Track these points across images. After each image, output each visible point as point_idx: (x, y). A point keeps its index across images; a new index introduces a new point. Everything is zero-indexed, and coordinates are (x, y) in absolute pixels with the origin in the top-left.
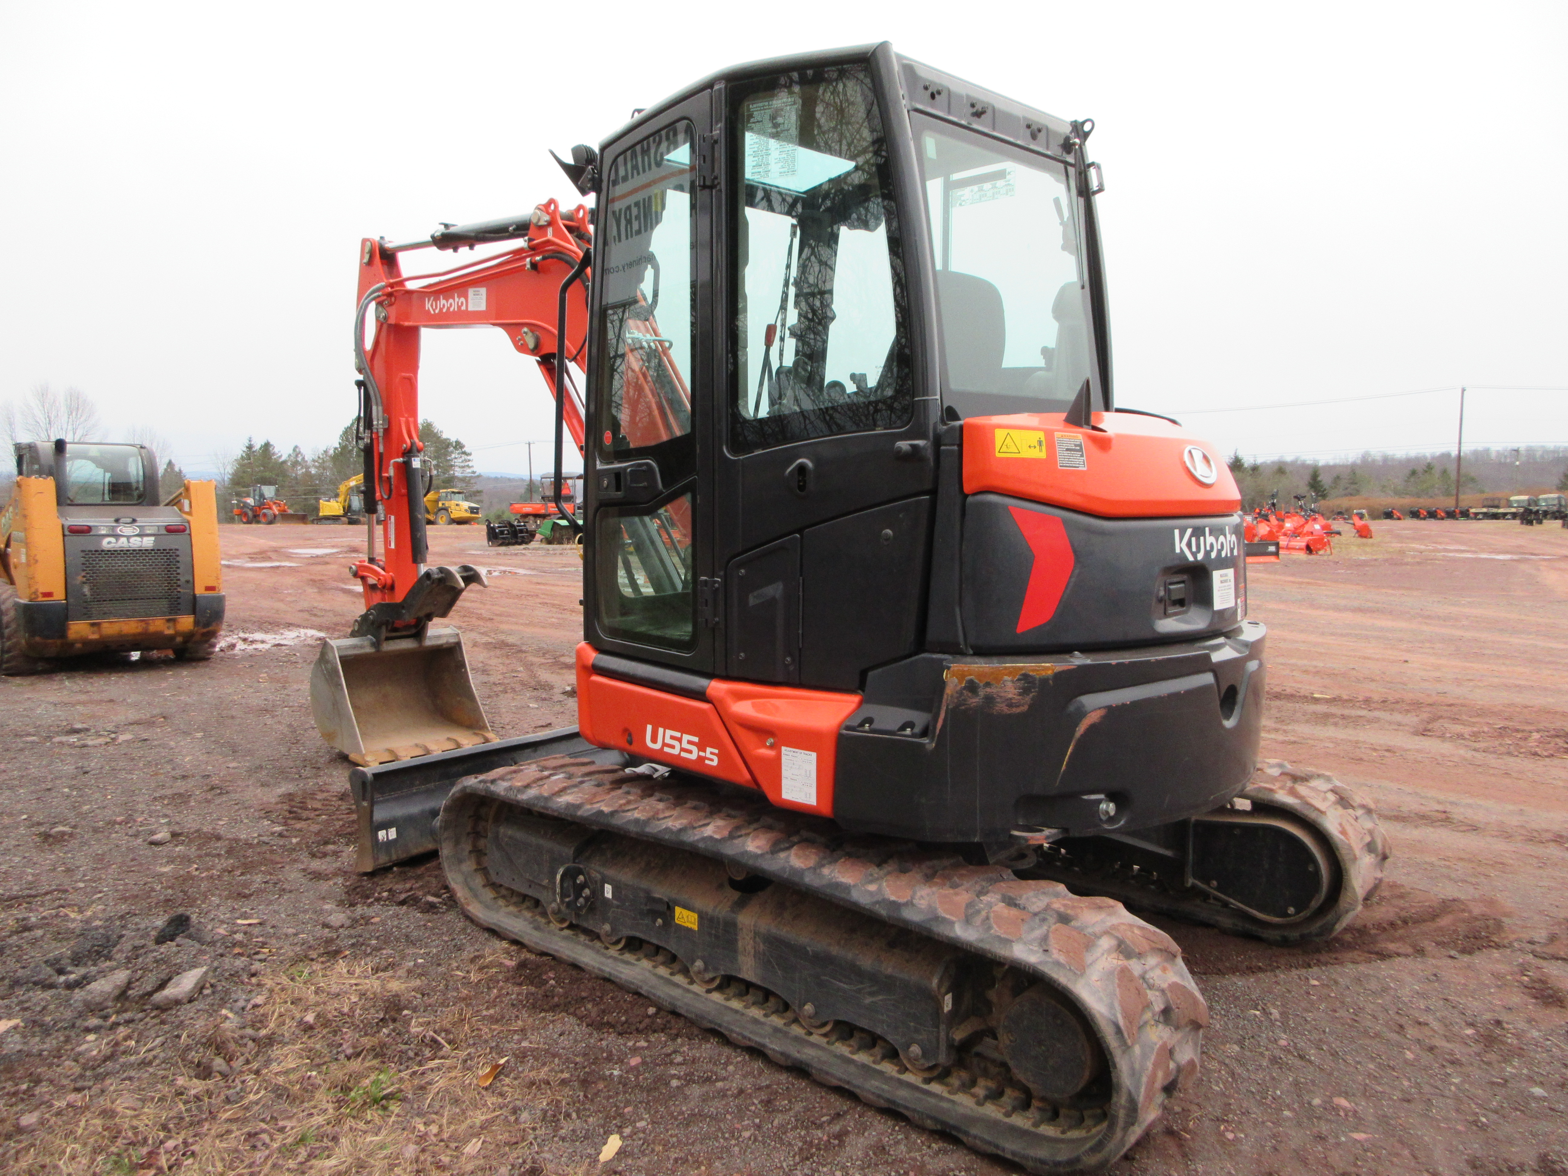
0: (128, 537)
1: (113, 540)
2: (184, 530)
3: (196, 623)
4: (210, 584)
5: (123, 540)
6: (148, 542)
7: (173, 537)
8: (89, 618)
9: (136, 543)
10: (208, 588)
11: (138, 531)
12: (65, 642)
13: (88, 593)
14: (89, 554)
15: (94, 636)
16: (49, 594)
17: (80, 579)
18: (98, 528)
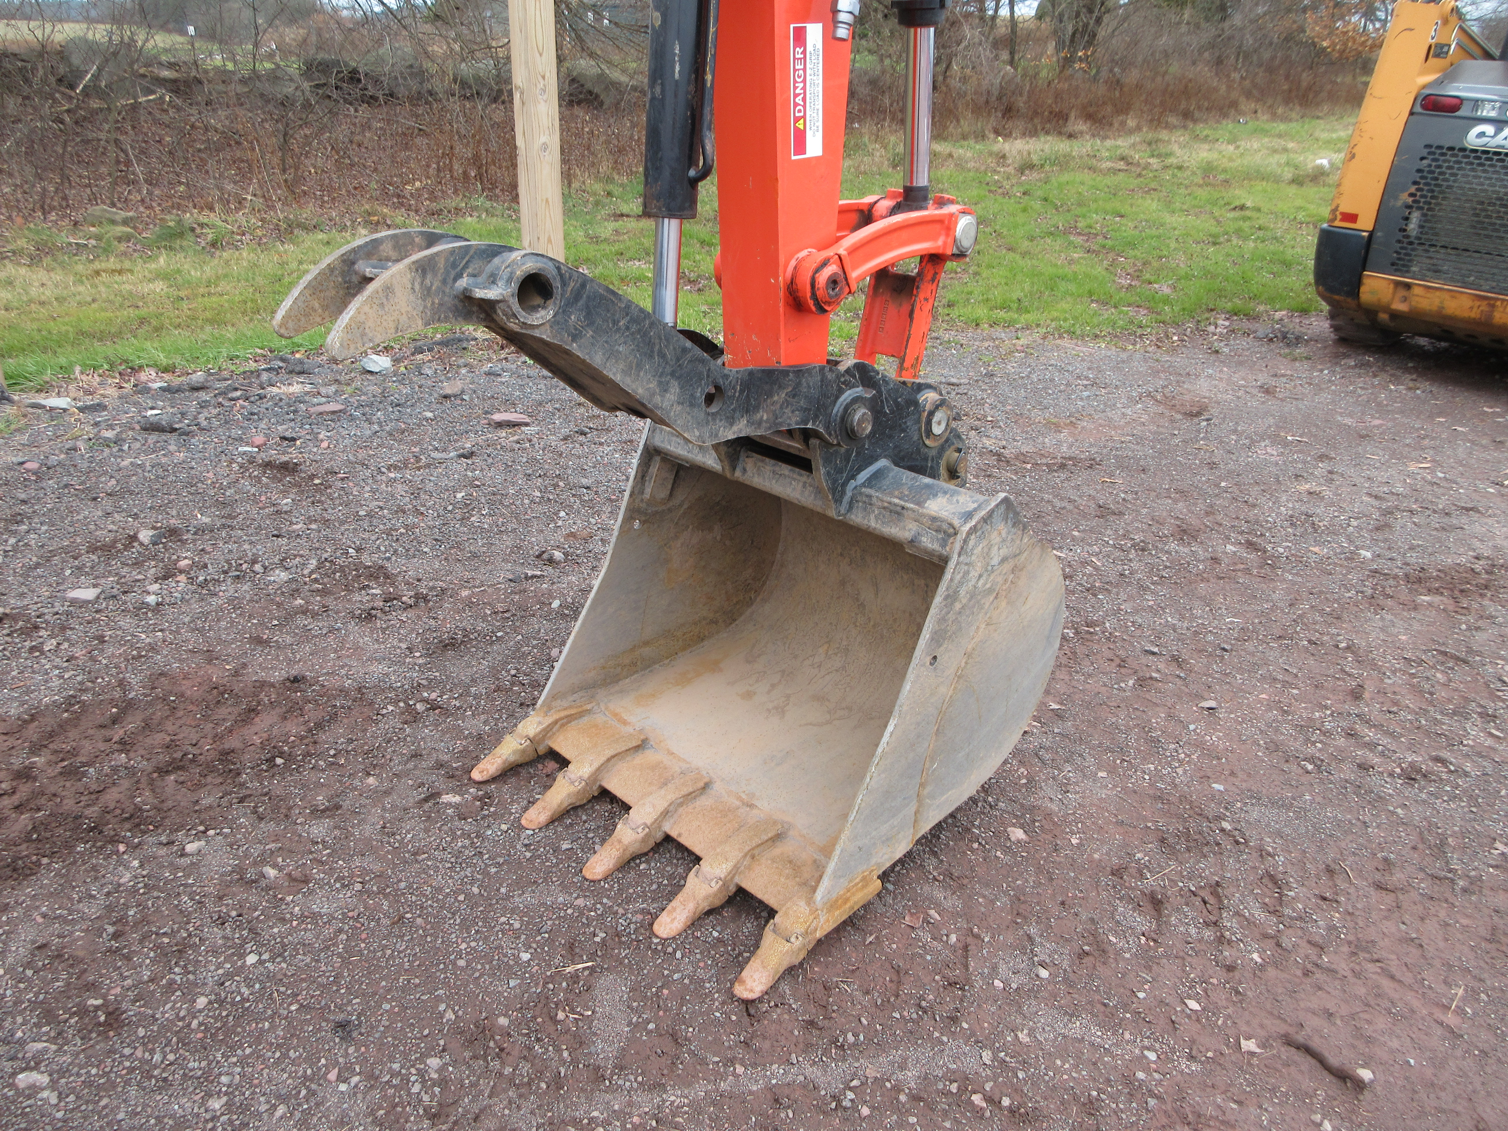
1: (1489, 129)
8: (1398, 271)
12: (1359, 305)
13: (1413, 226)
14: (1435, 151)
15: (1400, 306)
16: (1352, 218)
17: (1405, 198)
18: (1476, 102)
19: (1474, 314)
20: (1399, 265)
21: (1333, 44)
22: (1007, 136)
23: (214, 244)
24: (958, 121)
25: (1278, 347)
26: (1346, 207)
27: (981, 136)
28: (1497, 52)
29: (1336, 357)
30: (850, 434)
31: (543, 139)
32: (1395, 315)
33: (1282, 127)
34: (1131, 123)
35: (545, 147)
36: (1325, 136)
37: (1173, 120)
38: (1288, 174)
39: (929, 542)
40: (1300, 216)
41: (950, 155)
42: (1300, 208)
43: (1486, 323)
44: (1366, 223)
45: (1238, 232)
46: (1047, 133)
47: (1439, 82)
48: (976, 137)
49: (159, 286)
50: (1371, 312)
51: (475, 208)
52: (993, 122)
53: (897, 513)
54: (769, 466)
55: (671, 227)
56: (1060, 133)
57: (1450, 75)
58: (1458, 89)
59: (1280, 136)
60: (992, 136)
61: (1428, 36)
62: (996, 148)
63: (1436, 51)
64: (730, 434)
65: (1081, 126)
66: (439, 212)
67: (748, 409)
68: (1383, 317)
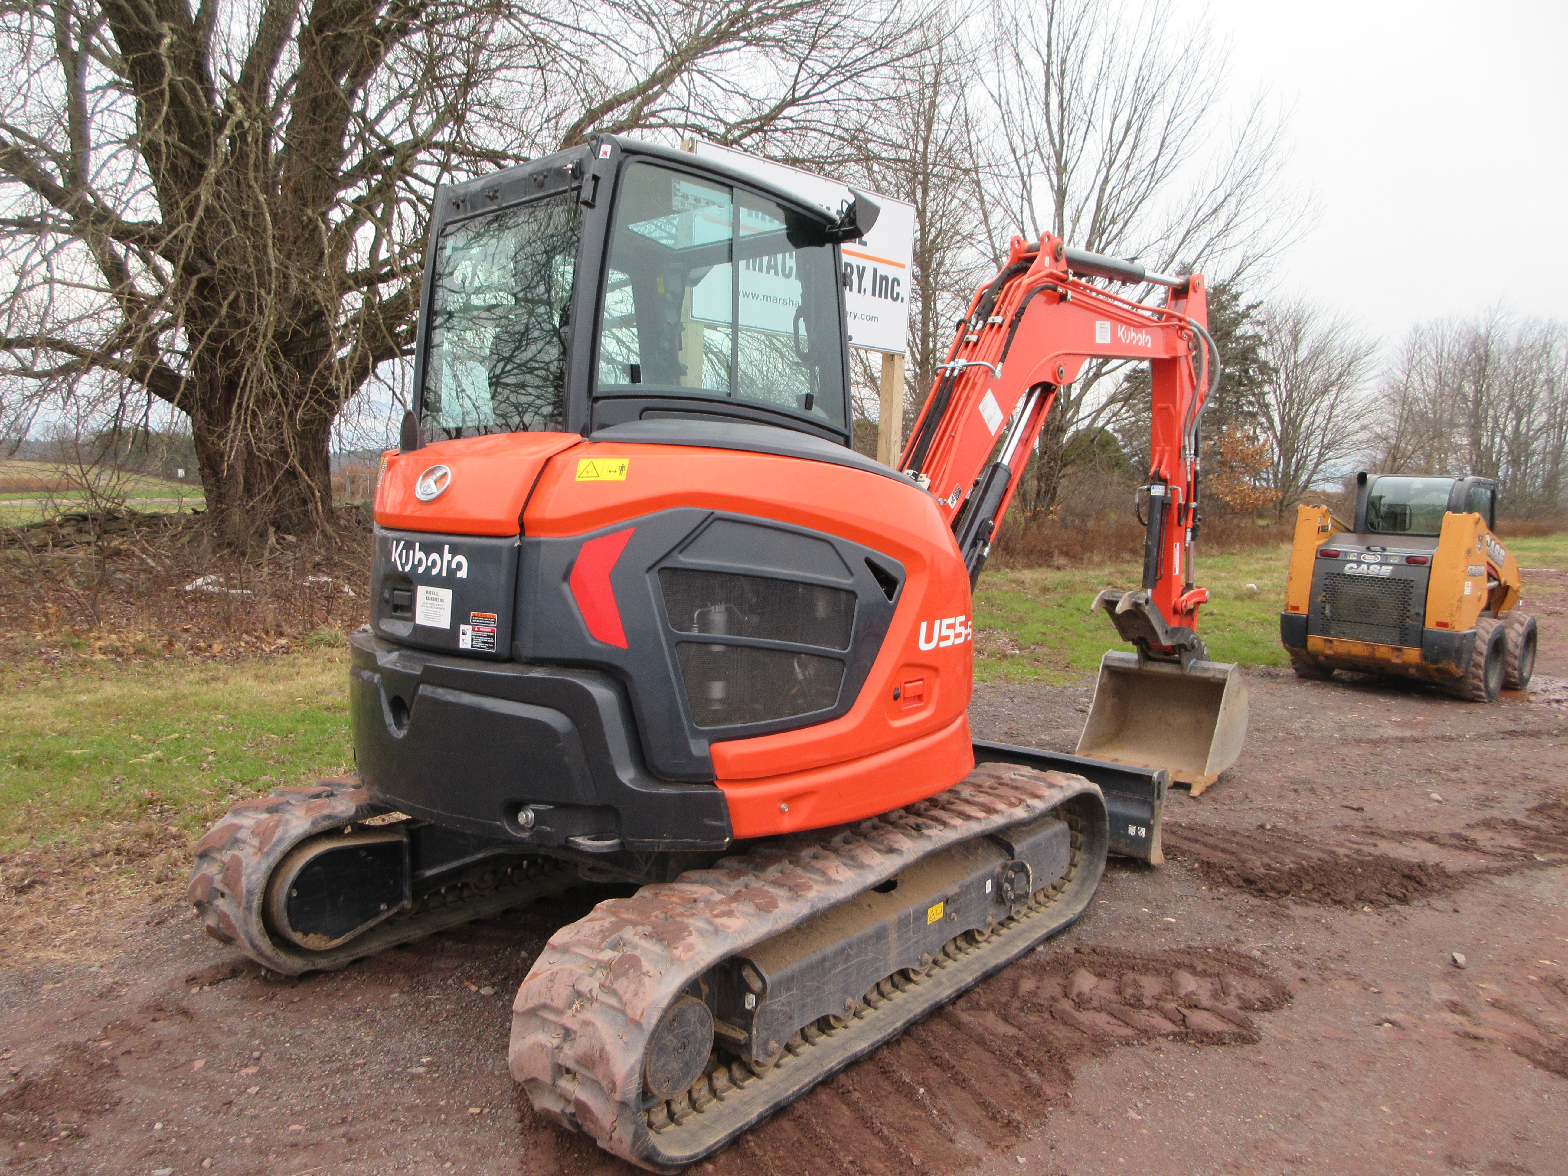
0: (1369, 565)
1: (1355, 565)
2: (1424, 563)
3: (1424, 657)
4: (1443, 620)
5: (1364, 567)
6: (1386, 571)
7: (1413, 569)
8: (1325, 634)
9: (1375, 570)
10: (1440, 624)
11: (1379, 559)
12: (1308, 653)
13: (1327, 611)
14: (1332, 576)
15: (1328, 652)
16: (1296, 608)
17: (1321, 598)
18: (1346, 553)
19: (1366, 653)
20: (1324, 631)
21: (1234, 499)
22: (1012, 568)
25: (1267, 679)
26: (1292, 603)
27: (997, 568)
28: (1351, 528)
29: (1300, 683)
32: (1327, 657)
33: (1210, 561)
34: (1097, 558)
36: (1245, 568)
37: (1127, 556)
38: (1231, 594)
40: (1251, 619)
42: (1249, 614)
43: (1372, 658)
44: (1304, 611)
45: (1217, 627)
46: (1040, 566)
47: (1327, 544)
48: (994, 569)
50: (1314, 656)
52: (1000, 558)
56: (1049, 566)
57: (1331, 540)
58: (1335, 547)
59: (1211, 568)
60: (1003, 568)
61: (1318, 523)
62: (1012, 576)
63: (1323, 529)
65: (1062, 561)
67: (1172, 637)
68: (1321, 658)
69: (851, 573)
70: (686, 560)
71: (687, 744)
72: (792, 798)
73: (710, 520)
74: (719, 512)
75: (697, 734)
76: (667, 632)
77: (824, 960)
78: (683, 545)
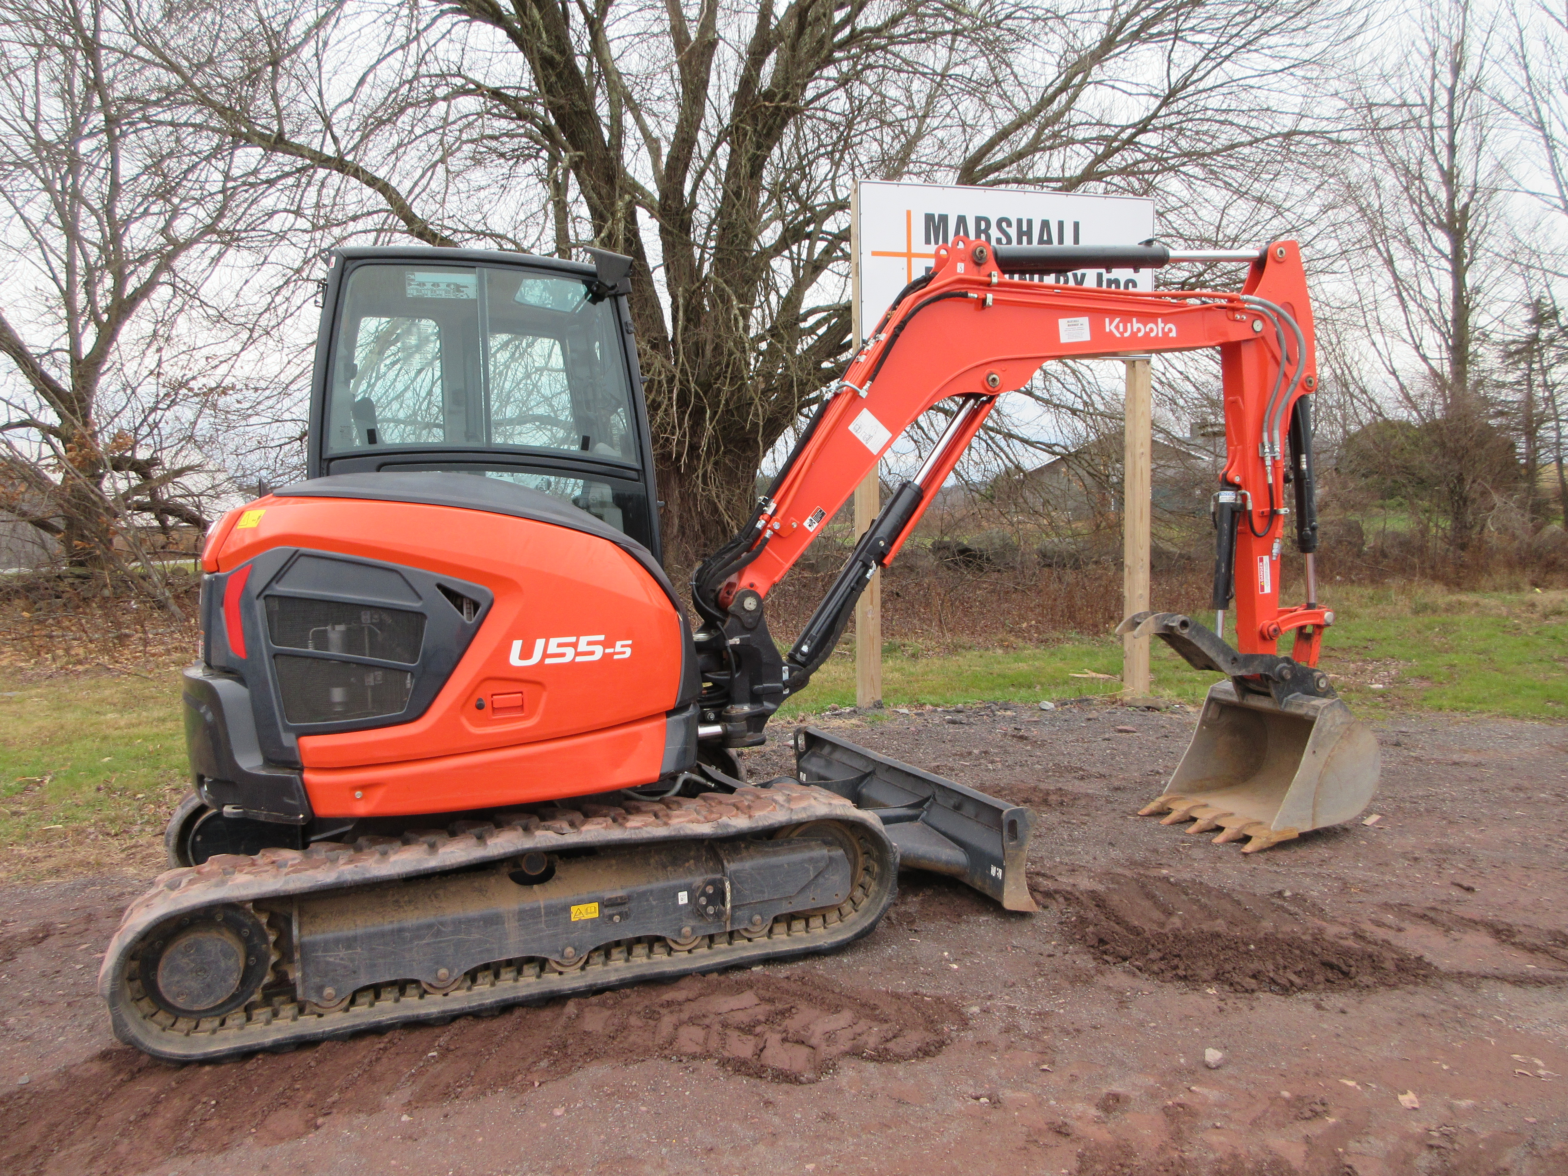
22: (1545, 587)
23: (913, 655)
24: (1490, 575)
27: (1518, 588)
30: (1283, 678)
31: (1140, 592)
35: (1141, 596)
39: (1311, 713)
41: (1477, 604)
48: (1510, 589)
49: (897, 675)
51: (1069, 639)
52: (1529, 575)
53: (1301, 706)
54: (1256, 697)
55: (1220, 613)
60: (1528, 587)
62: (1528, 597)
64: (1239, 673)
66: (1046, 641)
67: (1245, 666)
69: (420, 598)
70: (281, 589)
71: (279, 735)
72: (365, 787)
73: (295, 557)
74: (304, 549)
75: (288, 729)
76: (268, 646)
77: (401, 930)
78: (278, 577)
